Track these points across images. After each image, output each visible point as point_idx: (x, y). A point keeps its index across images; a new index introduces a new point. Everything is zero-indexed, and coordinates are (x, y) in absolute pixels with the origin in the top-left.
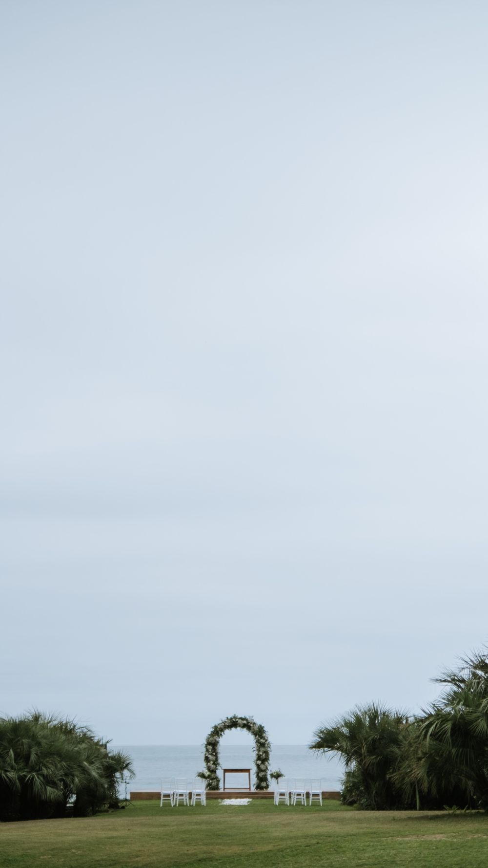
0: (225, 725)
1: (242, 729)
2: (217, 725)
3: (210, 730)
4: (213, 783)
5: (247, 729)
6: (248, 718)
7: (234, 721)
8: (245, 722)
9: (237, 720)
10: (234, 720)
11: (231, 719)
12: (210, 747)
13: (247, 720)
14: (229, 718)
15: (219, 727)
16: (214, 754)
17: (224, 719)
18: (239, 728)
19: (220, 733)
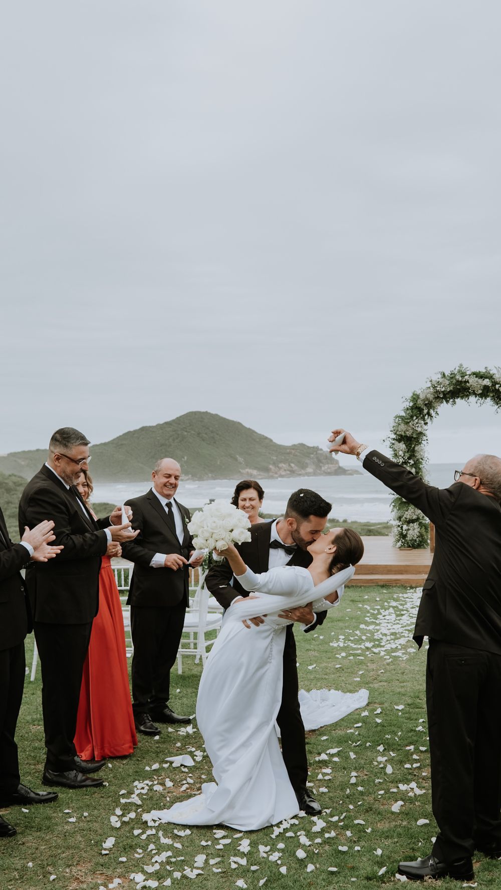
0: (437, 392)
1: (481, 401)
2: (418, 392)
3: (401, 407)
4: (410, 532)
5: (493, 398)
6: (493, 371)
7: (458, 381)
8: (487, 382)
9: (466, 377)
10: (459, 377)
11: (453, 376)
12: (402, 446)
13: (491, 377)
14: (447, 373)
15: (422, 397)
16: (412, 462)
17: (437, 377)
18: (472, 399)
19: (425, 411)
